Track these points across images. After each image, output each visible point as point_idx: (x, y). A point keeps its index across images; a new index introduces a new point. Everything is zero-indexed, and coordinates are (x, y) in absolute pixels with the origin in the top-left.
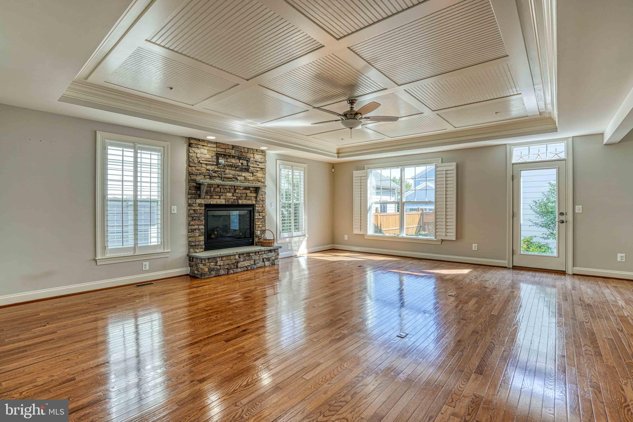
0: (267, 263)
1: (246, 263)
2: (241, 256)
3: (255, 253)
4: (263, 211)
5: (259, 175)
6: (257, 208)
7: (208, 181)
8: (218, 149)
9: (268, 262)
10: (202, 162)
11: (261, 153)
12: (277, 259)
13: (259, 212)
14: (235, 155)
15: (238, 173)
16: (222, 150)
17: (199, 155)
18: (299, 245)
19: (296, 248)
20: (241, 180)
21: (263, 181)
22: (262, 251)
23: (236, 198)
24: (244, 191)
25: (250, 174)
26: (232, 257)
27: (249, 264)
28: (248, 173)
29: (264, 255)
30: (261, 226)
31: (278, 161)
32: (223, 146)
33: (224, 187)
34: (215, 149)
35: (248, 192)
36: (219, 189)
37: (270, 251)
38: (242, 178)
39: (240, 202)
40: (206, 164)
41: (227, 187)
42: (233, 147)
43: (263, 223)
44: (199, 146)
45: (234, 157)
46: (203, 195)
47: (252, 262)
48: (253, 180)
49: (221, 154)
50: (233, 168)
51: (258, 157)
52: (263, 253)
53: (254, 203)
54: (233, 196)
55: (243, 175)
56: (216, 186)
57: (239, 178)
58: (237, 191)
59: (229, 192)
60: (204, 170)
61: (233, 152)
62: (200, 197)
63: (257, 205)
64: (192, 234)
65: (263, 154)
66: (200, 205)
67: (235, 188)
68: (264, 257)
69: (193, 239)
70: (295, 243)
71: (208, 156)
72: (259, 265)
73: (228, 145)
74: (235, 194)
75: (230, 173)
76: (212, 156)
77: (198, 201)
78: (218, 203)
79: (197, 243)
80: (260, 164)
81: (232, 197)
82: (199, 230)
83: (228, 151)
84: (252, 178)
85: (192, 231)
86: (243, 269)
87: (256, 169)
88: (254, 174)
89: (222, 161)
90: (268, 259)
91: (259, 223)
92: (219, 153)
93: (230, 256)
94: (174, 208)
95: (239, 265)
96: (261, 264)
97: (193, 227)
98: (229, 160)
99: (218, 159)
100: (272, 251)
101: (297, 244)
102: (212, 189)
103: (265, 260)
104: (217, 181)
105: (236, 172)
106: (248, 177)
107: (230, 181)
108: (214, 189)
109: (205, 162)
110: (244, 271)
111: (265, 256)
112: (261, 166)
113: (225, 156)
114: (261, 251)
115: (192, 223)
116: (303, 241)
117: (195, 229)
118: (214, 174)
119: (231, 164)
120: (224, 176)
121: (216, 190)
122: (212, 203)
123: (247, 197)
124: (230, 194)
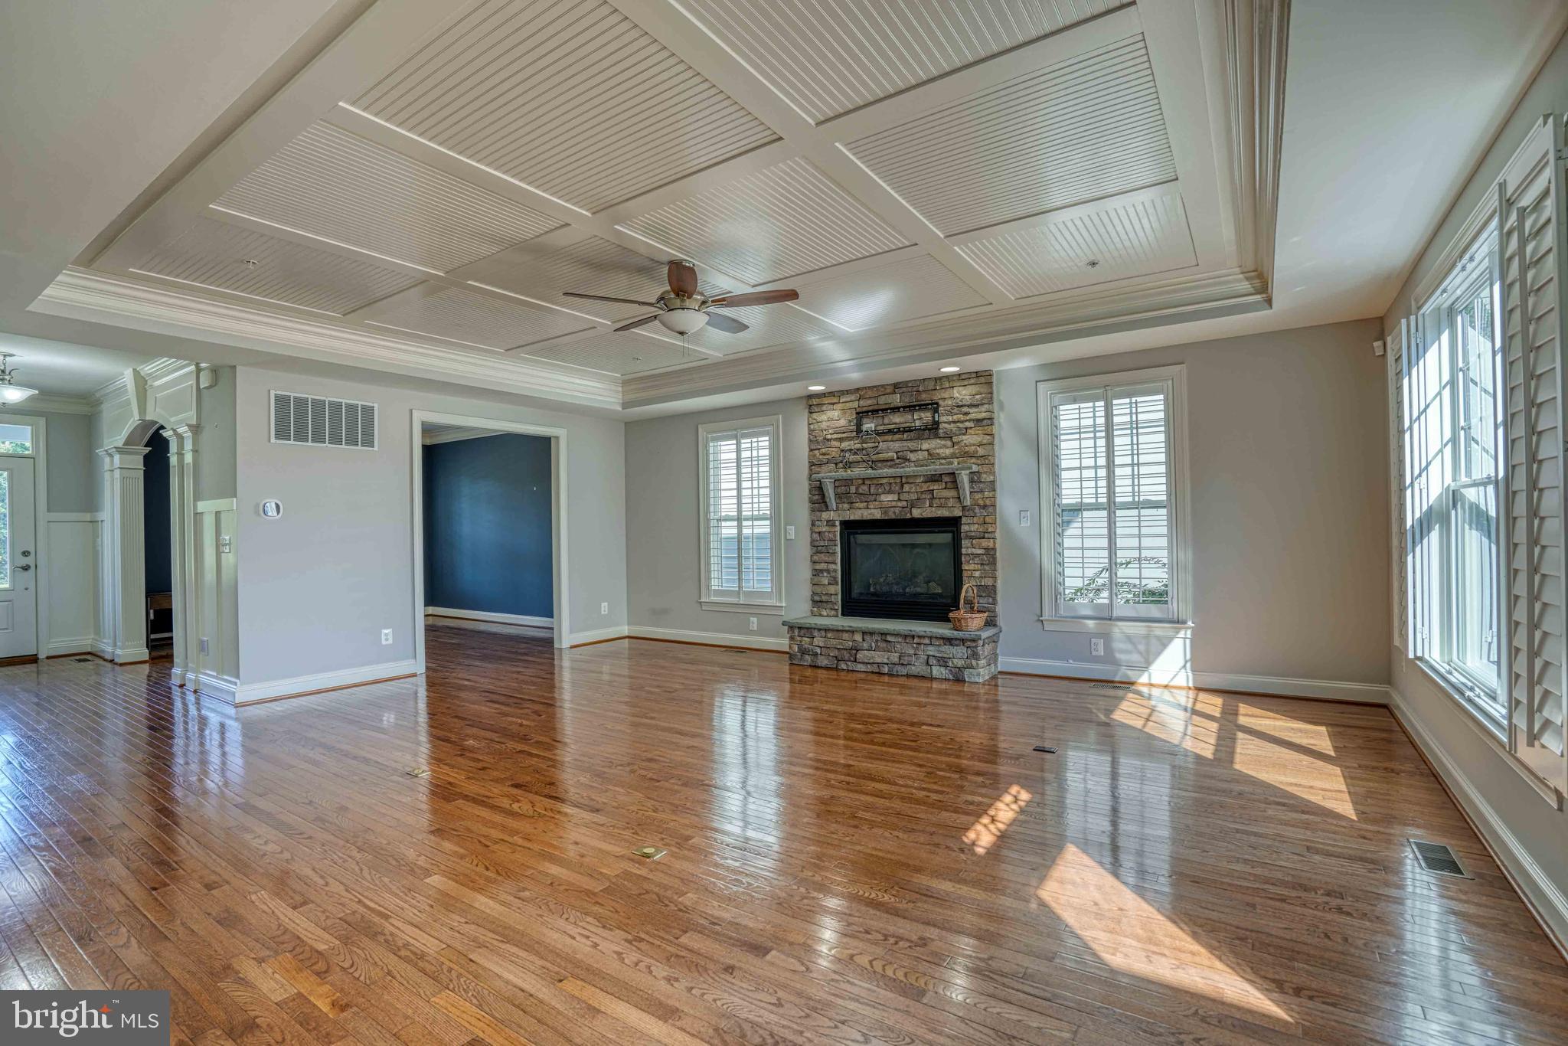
0: (937, 671)
1: (879, 657)
2: (867, 638)
3: (905, 637)
4: (986, 535)
5: (971, 439)
6: (964, 528)
7: (842, 474)
8: (862, 403)
9: (943, 669)
10: (829, 437)
11: (972, 381)
12: (972, 667)
13: (972, 538)
14: (899, 405)
15: (910, 444)
16: (869, 402)
17: (824, 425)
18: (1148, 652)
19: (1135, 657)
20: (918, 460)
21: (981, 451)
22: (924, 637)
23: (905, 504)
24: (925, 487)
25: (943, 442)
26: (845, 636)
27: (886, 661)
28: (938, 441)
29: (931, 648)
30: (977, 574)
31: (1041, 386)
32: (870, 394)
33: (875, 482)
34: (856, 404)
35: (935, 486)
36: (865, 488)
37: (949, 641)
38: (921, 455)
39: (916, 513)
40: (841, 440)
41: (884, 481)
42: (896, 386)
43: (987, 567)
44: (824, 408)
45: (895, 409)
46: (833, 504)
47: (895, 658)
48: (953, 456)
49: (867, 412)
50: (897, 436)
51: (962, 393)
52: (927, 641)
53: (958, 513)
54: (899, 500)
55: (925, 446)
56: (860, 482)
57: (912, 456)
58: (906, 488)
59: (890, 492)
60: (834, 453)
61: (896, 400)
62: (827, 509)
63: (964, 520)
64: (816, 579)
65: (982, 380)
66: (830, 523)
67: (902, 481)
68: (931, 653)
69: (818, 590)
70: (1129, 638)
71: (843, 422)
72: (913, 670)
73: (883, 386)
74: (905, 496)
75: (890, 447)
76: (850, 421)
77: (825, 515)
78: (865, 518)
79: (824, 598)
80: (971, 411)
81: (894, 504)
82: (828, 571)
83: (882, 400)
84: (948, 452)
85: (817, 573)
86: (870, 668)
87: (960, 425)
88: (955, 439)
89: (869, 425)
90: (943, 662)
91: (972, 567)
92: (865, 409)
93: (842, 631)
94: (791, 529)
95: (860, 656)
96: (918, 668)
97: (818, 567)
98: (886, 421)
99: (859, 425)
100: (953, 642)
101: (1142, 647)
102: (853, 489)
103: (932, 661)
104: (858, 471)
105: (905, 444)
106: (938, 451)
107: (890, 467)
108: (857, 489)
109: (835, 436)
110: (873, 672)
111: (931, 651)
112: (975, 413)
113: (874, 412)
114: (919, 637)
115: (815, 558)
116: (1171, 639)
117: (821, 571)
118: (853, 458)
119: (893, 426)
120: (874, 458)
121: (861, 491)
122: (852, 518)
123: (935, 501)
124: (890, 497)
